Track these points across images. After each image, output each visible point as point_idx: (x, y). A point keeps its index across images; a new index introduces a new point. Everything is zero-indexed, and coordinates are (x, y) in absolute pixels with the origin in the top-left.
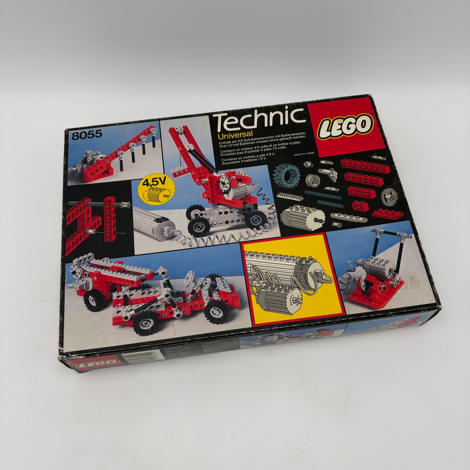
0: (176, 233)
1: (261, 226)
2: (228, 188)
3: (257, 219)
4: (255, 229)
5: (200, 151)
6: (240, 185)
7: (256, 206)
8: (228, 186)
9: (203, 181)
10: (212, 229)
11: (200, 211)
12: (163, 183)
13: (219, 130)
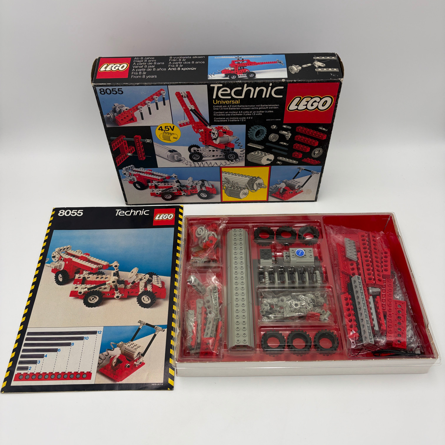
0: (182, 159)
1: (234, 160)
2: (217, 137)
3: (232, 156)
4: (230, 161)
5: (199, 110)
6: (225, 135)
7: (233, 149)
8: (217, 135)
9: (200, 131)
10: (204, 159)
11: (197, 148)
12: (173, 130)
13: (214, 97)
